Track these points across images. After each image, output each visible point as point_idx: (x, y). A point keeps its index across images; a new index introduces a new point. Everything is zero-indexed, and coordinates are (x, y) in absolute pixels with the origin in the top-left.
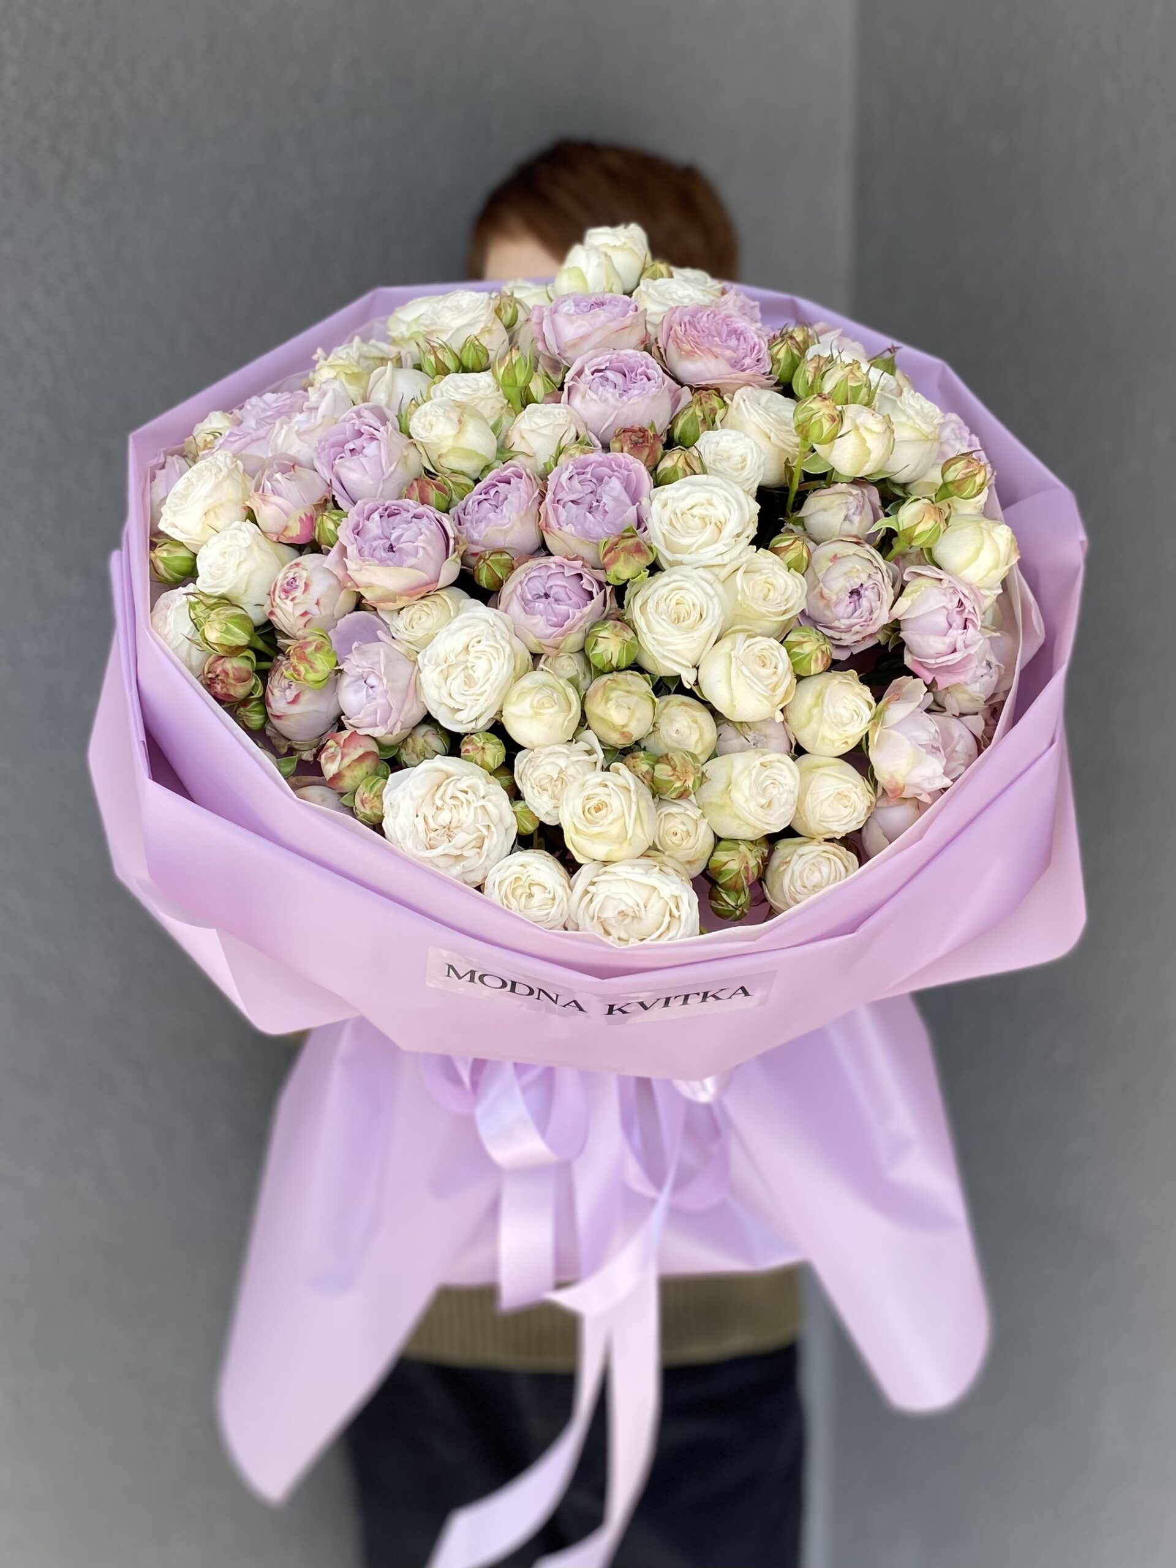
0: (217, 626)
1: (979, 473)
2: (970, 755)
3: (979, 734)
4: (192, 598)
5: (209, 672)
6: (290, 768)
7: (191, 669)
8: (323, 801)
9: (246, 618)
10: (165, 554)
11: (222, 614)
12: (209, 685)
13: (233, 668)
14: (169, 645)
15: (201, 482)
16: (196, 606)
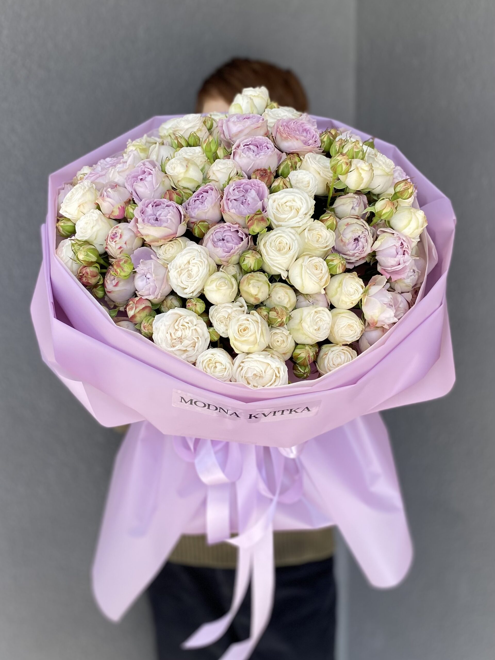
0: (83, 253)
1: (410, 188)
2: (406, 310)
3: (409, 300)
4: (73, 242)
5: (80, 273)
6: (114, 314)
7: (72, 272)
8: (128, 328)
9: (95, 250)
10: (62, 224)
11: (85, 248)
12: (80, 279)
13: (90, 271)
14: (63, 261)
15: (77, 193)
16: (75, 245)
